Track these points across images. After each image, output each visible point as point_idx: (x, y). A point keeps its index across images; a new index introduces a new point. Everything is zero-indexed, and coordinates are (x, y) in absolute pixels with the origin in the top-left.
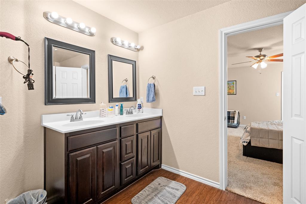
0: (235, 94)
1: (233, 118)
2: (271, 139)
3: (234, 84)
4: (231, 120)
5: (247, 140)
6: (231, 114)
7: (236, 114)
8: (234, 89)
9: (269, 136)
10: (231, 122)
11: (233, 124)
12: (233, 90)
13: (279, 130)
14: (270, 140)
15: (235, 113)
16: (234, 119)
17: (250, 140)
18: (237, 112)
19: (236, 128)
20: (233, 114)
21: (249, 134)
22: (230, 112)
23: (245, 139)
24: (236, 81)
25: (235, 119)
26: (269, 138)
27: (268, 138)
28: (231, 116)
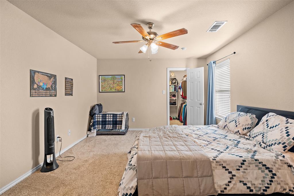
0: (123, 91)
1: (121, 122)
2: (171, 177)
3: (122, 79)
4: (118, 126)
5: (131, 189)
6: (118, 117)
7: (124, 116)
8: (122, 85)
9: (168, 172)
10: (117, 128)
11: (121, 130)
12: (121, 87)
13: (181, 155)
14: (169, 179)
15: (122, 115)
16: (121, 124)
17: (137, 186)
18: (125, 114)
19: (124, 135)
20: (120, 118)
21: (136, 172)
22: (117, 114)
23: (127, 187)
24: (124, 75)
25: (123, 124)
26: (169, 175)
27: (166, 176)
28: (118, 120)
